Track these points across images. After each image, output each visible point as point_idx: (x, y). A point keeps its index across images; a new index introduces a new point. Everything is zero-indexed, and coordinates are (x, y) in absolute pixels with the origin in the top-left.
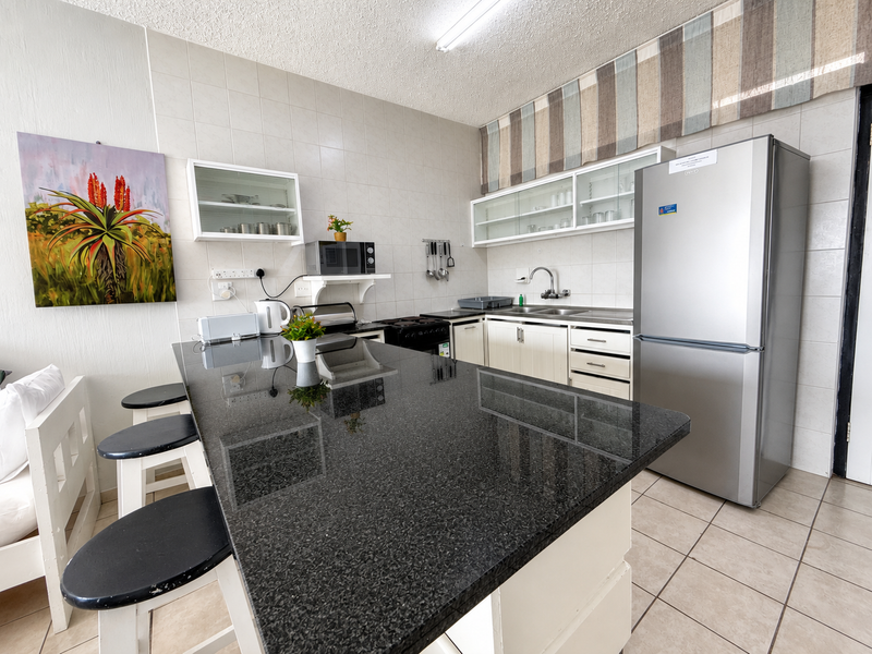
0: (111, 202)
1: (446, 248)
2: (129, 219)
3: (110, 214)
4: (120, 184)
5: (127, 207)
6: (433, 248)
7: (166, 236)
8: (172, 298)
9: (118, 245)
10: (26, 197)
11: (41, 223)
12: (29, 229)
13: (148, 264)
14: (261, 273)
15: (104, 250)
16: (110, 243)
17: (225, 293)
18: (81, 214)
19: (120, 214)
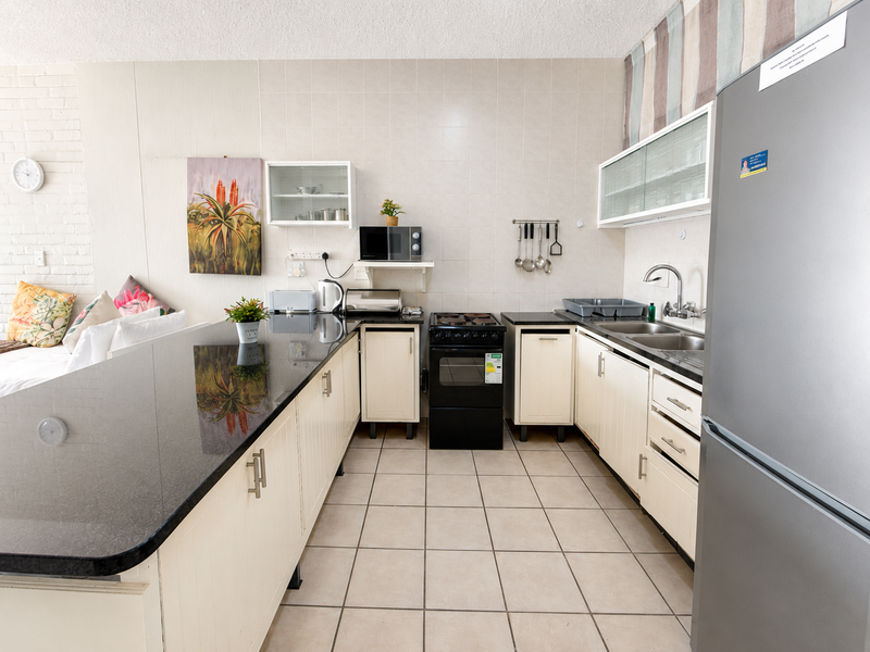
0: (228, 200)
1: (551, 230)
2: (238, 211)
3: (227, 208)
4: (234, 185)
5: (236, 204)
6: (528, 230)
7: (257, 223)
8: (258, 273)
9: (230, 230)
10: (189, 200)
11: (194, 218)
12: (189, 222)
13: (245, 246)
14: (325, 256)
15: (221, 234)
16: (224, 229)
17: (297, 272)
18: (211, 209)
19: (232, 208)
